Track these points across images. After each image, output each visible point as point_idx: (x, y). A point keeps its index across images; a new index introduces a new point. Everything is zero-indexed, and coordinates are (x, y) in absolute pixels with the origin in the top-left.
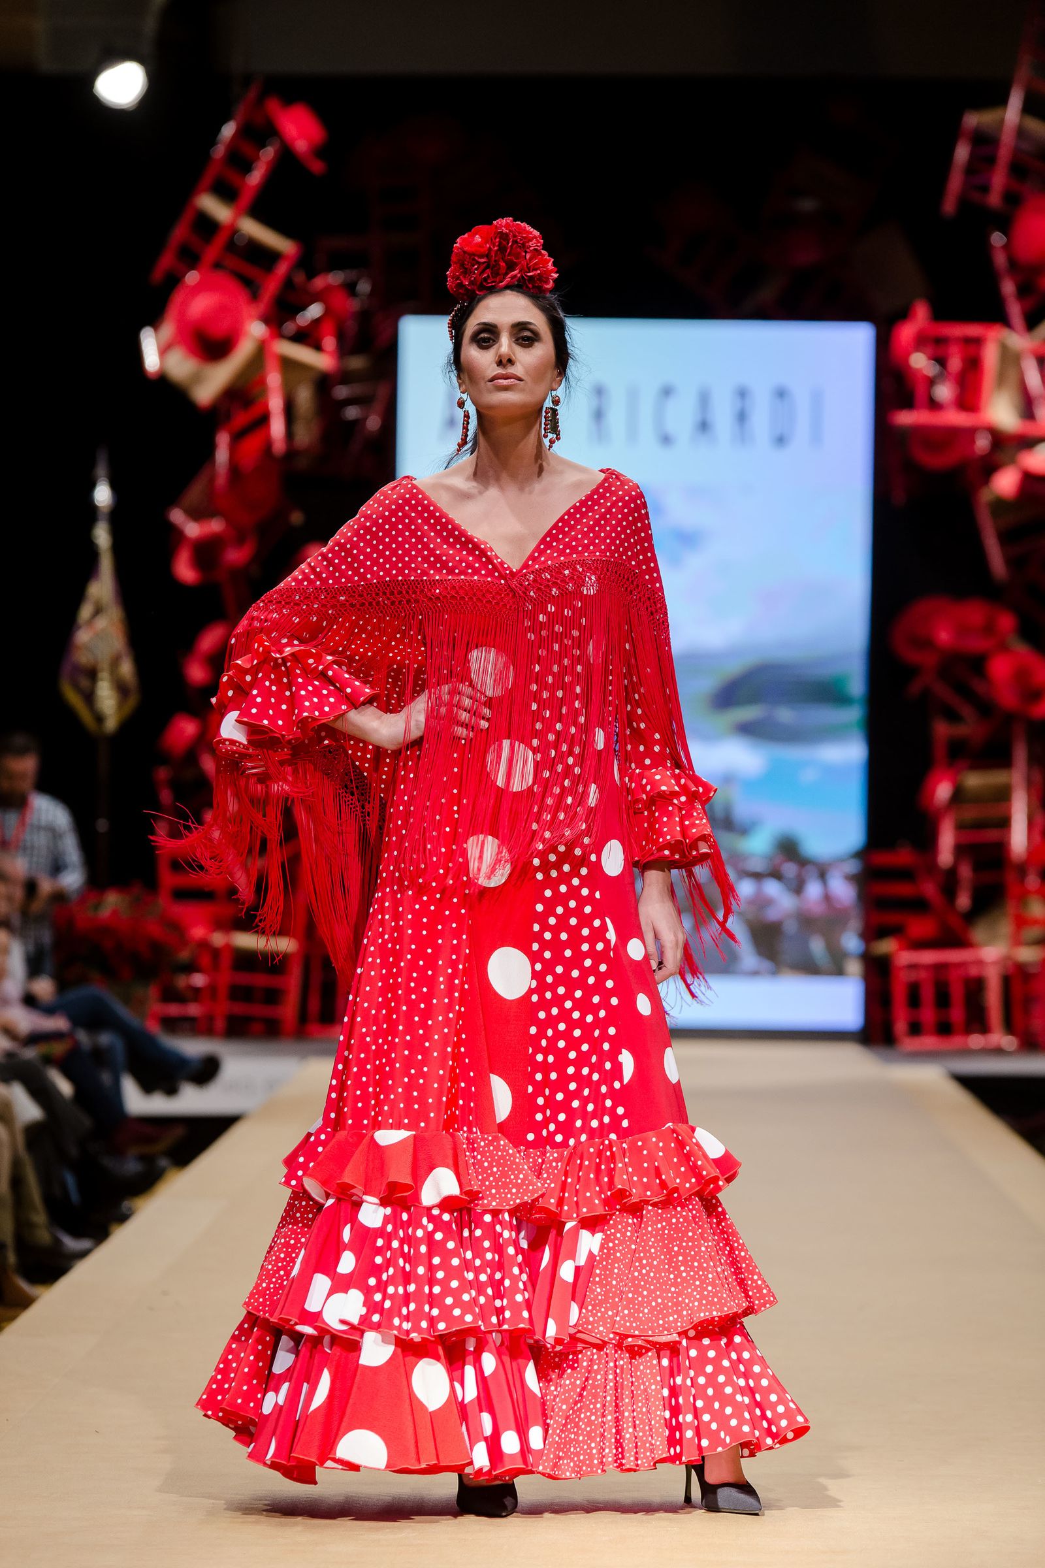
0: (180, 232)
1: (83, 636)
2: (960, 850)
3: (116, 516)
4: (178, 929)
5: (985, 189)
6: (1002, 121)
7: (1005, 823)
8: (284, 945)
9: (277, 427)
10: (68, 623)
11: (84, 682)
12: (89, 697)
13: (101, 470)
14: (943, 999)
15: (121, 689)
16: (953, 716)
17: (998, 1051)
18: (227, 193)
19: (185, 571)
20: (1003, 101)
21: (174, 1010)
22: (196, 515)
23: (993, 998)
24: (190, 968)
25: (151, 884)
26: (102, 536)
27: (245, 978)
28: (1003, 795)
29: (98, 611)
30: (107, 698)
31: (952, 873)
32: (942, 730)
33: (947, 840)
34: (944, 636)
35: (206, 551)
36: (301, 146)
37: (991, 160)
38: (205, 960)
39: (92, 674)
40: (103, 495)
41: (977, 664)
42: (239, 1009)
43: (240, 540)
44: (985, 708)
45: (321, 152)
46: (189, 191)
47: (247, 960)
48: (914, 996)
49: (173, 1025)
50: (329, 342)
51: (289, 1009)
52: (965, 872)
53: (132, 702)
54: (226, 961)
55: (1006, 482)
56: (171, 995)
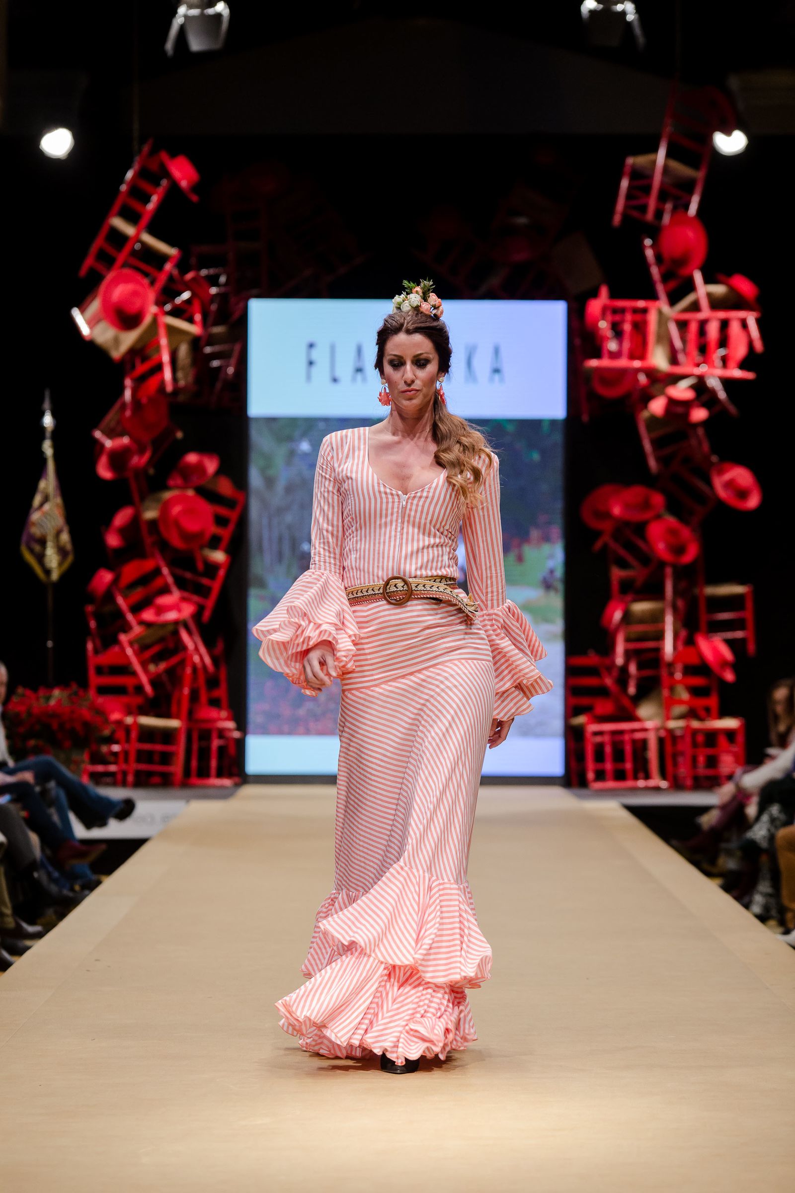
0: (99, 243)
1: (35, 516)
2: (628, 654)
3: (56, 435)
4: (102, 713)
5: (643, 209)
6: (654, 162)
7: (660, 636)
8: (174, 723)
9: (168, 374)
10: (26, 508)
11: (37, 548)
12: (41, 558)
13: (47, 405)
14: (619, 755)
15: (62, 551)
16: (623, 565)
17: (657, 789)
18: (132, 217)
19: (104, 472)
20: (655, 150)
21: (100, 768)
22: (111, 434)
23: (652, 754)
24: (111, 740)
25: (84, 684)
26: (48, 448)
27: (147, 746)
28: (657, 618)
29: (46, 499)
30: (52, 558)
31: (624, 669)
32: (617, 573)
33: (620, 648)
34: (617, 511)
35: (118, 459)
36: (184, 184)
37: (647, 189)
38: (121, 735)
39: (43, 542)
40: (48, 421)
41: (640, 529)
42: (143, 767)
43: (141, 451)
44: (645, 559)
45: (195, 188)
46: (104, 215)
47: (148, 734)
48: (599, 755)
49: (97, 778)
50: (198, 317)
51: (177, 768)
52: (633, 669)
53: (70, 559)
54: (134, 735)
55: (657, 406)
56: (97, 758)
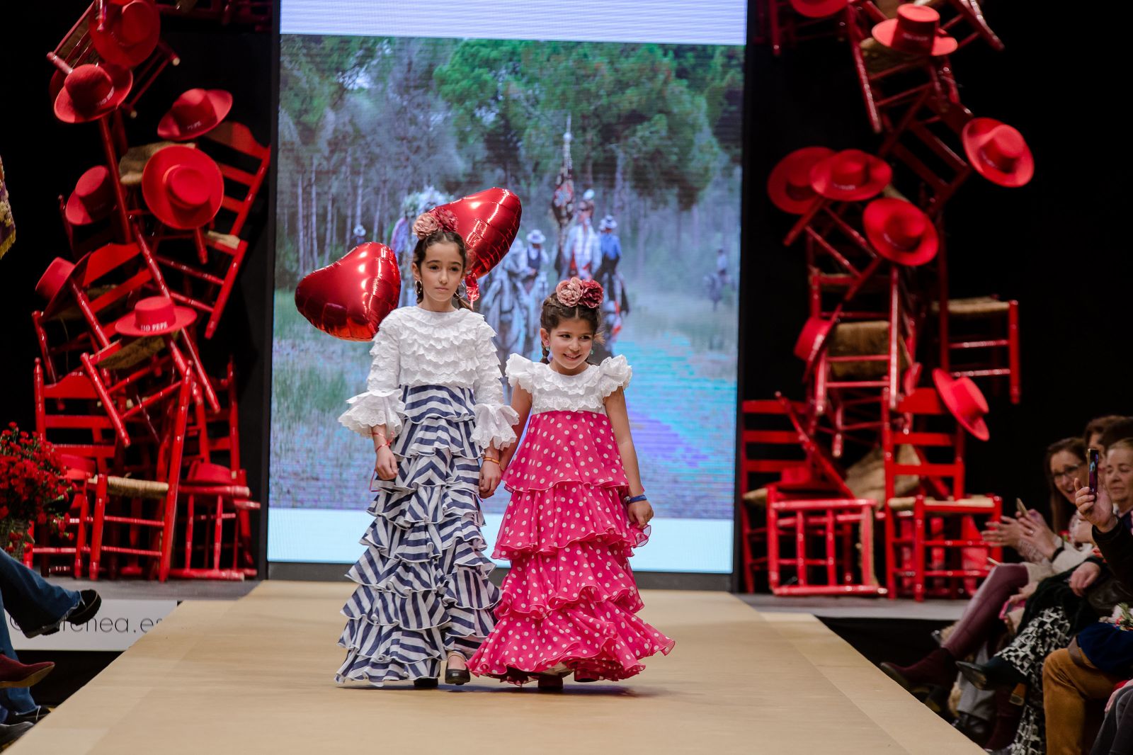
2: (832, 398)
7: (881, 372)
14: (816, 547)
16: (829, 265)
17: (873, 596)
19: (63, 112)
21: (49, 550)
22: (74, 57)
23: (866, 545)
24: (66, 509)
25: (29, 425)
27: (119, 519)
28: (879, 343)
31: (826, 420)
32: (818, 278)
33: (821, 388)
34: (819, 187)
35: (84, 94)
38: (81, 502)
41: (854, 212)
42: (113, 549)
43: (120, 85)
44: (860, 258)
47: (123, 502)
48: (787, 547)
51: (163, 551)
52: (838, 419)
54: (101, 502)
55: (884, 32)
56: (46, 535)
